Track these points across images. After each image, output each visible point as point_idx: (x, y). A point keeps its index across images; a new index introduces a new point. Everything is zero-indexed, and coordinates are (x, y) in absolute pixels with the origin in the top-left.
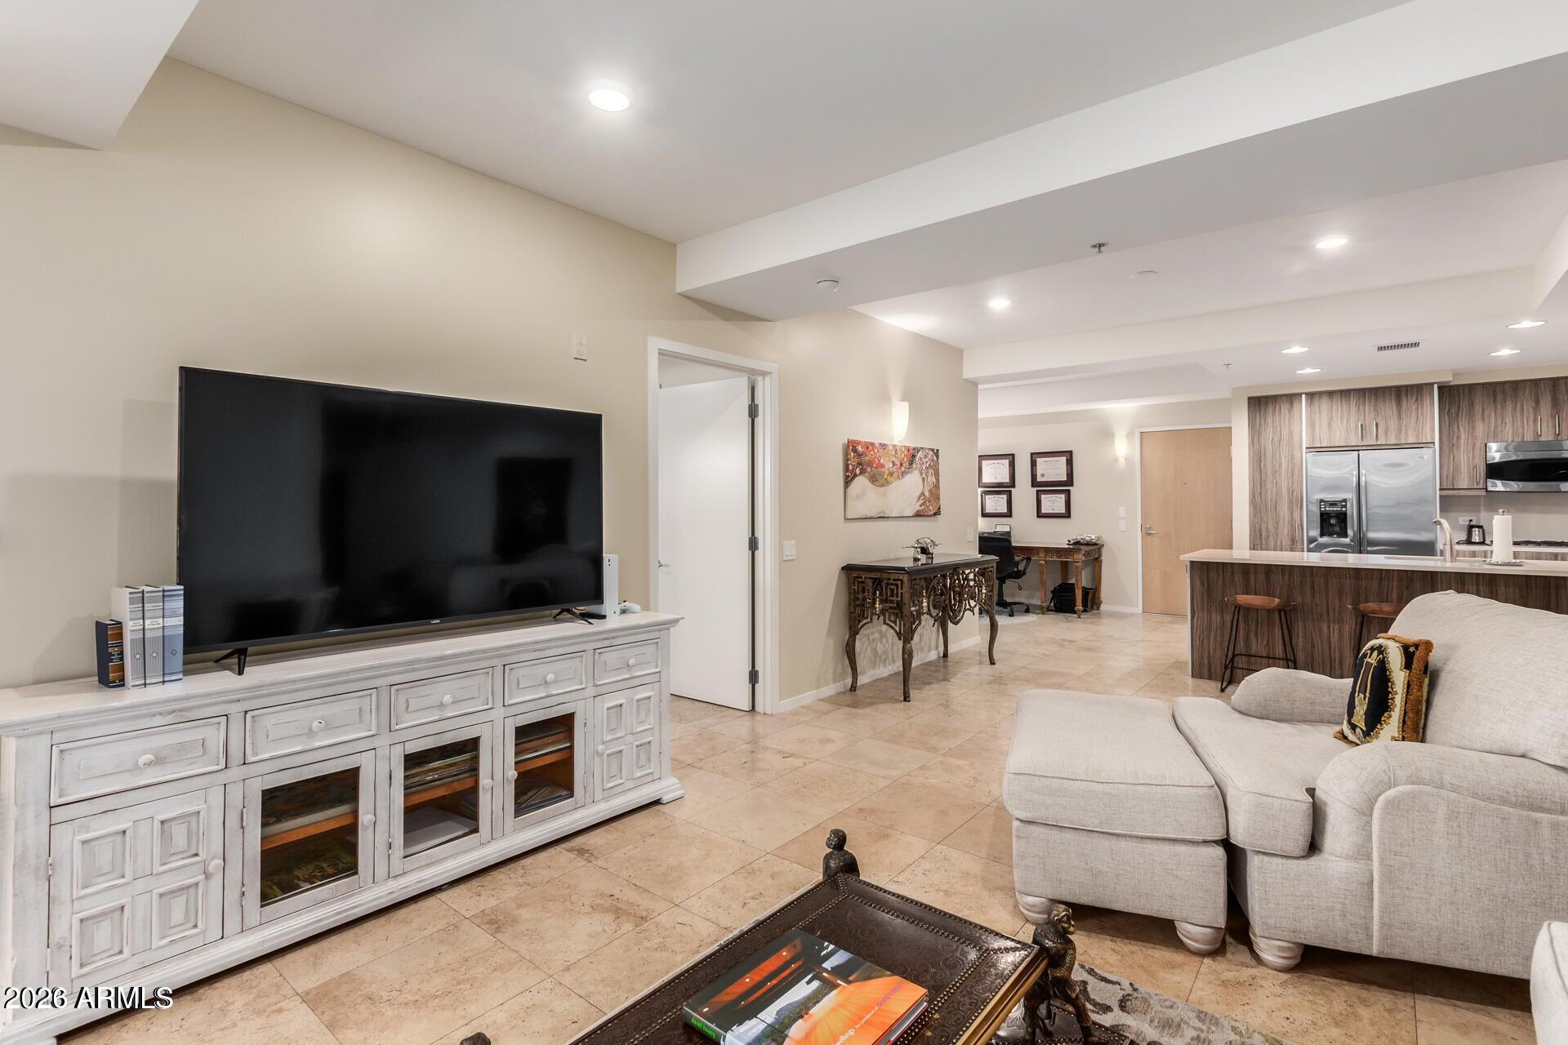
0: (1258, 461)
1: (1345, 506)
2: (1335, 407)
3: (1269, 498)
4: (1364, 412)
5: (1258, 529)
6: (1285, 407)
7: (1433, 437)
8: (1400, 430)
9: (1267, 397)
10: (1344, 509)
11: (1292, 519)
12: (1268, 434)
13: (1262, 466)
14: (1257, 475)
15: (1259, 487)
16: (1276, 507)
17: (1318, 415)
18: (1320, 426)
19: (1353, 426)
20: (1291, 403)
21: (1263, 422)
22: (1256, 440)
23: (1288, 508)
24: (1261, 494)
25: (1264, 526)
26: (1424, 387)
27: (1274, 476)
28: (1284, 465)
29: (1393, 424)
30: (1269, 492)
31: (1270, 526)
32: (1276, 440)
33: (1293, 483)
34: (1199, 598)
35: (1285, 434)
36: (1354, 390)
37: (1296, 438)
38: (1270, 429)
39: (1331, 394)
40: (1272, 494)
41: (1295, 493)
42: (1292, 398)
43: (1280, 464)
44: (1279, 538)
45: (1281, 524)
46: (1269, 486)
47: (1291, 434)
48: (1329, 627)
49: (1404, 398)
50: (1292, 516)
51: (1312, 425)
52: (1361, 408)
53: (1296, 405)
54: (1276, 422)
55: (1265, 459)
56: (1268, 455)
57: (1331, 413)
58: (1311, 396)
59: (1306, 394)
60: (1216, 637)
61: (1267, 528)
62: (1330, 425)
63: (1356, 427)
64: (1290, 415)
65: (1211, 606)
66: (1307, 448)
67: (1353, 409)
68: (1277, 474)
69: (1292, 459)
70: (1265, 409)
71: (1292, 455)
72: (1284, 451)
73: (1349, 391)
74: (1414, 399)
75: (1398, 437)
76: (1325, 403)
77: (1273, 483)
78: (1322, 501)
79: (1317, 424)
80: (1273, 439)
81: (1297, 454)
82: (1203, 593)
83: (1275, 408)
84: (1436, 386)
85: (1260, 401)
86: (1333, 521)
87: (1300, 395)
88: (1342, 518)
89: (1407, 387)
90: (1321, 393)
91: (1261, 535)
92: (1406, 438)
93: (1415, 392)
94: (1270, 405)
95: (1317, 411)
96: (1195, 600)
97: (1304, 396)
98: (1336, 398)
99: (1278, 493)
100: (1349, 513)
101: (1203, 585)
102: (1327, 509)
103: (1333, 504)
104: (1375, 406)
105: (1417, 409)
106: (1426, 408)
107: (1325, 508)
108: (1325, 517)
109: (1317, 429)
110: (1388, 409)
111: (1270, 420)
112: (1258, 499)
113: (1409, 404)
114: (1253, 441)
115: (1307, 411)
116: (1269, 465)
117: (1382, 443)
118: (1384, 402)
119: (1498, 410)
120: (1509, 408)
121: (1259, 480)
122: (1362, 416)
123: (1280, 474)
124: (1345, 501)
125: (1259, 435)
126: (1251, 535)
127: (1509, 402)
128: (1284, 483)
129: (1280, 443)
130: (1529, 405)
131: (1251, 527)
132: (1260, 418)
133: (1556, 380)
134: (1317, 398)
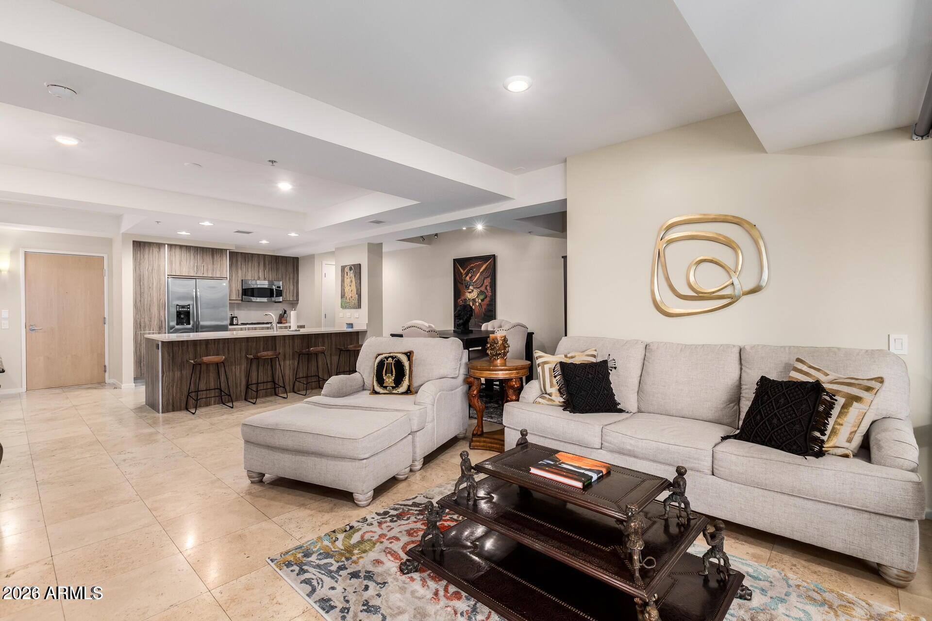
0: (139, 280)
1: (189, 308)
2: (183, 254)
3: (146, 303)
4: (198, 259)
5: (138, 321)
6: (156, 250)
7: (227, 275)
8: (213, 270)
9: (145, 243)
10: (188, 310)
12: (145, 265)
13: (142, 284)
14: (139, 289)
15: (139, 297)
16: (150, 309)
17: (174, 257)
19: (192, 265)
20: (159, 248)
21: (142, 257)
22: (137, 268)
23: (157, 309)
24: (140, 301)
25: (142, 320)
26: (224, 250)
27: (149, 291)
28: (155, 284)
29: (210, 267)
30: (146, 300)
31: (146, 320)
32: (150, 269)
33: (160, 295)
34: (167, 364)
35: (156, 266)
36: (192, 247)
37: (162, 268)
38: (146, 261)
39: (181, 247)
41: (161, 301)
42: (160, 245)
43: (153, 284)
44: (152, 327)
45: (153, 319)
46: (146, 296)
47: (159, 266)
48: (235, 368)
49: (215, 255)
50: (160, 314)
51: (171, 263)
52: (196, 255)
53: (162, 250)
54: (150, 257)
55: (143, 280)
56: (145, 277)
57: (181, 257)
58: (170, 246)
59: (168, 245)
60: (177, 385)
61: (144, 322)
62: (180, 263)
63: (194, 266)
64: (158, 256)
65: (174, 367)
66: (168, 275)
67: (192, 257)
68: (151, 289)
69: (160, 281)
70: (144, 250)
71: (160, 279)
72: (155, 276)
73: (190, 247)
74: (219, 256)
75: (212, 274)
76: (178, 251)
77: (148, 294)
78: (177, 305)
79: (174, 263)
80: (148, 268)
81: (162, 278)
82: (169, 360)
83: (150, 250)
84: (228, 251)
85: (140, 244)
86: (182, 316)
87: (164, 244)
88: (187, 314)
89: (216, 249)
90: (176, 245)
91: (140, 325)
92: (216, 275)
93: (220, 253)
94: (146, 247)
95: (174, 255)
96: (164, 366)
97: (166, 245)
98: (184, 249)
99: (151, 301)
100: (191, 312)
101: (169, 356)
103: (183, 307)
104: (202, 257)
105: (220, 261)
106: (224, 261)
107: (179, 309)
108: (179, 314)
109: (174, 265)
110: (208, 259)
111: (146, 256)
112: (139, 304)
113: (217, 258)
114: (135, 268)
115: (168, 254)
116: (146, 283)
117: (206, 276)
118: (207, 255)
119: (246, 266)
120: (250, 265)
121: (139, 292)
122: (196, 261)
123: (152, 289)
124: (189, 305)
125: (139, 265)
126: (134, 326)
127: (250, 263)
128: (155, 295)
129: (152, 271)
130: (256, 264)
131: (134, 321)
132: (140, 254)
133: (264, 256)
134: (173, 247)
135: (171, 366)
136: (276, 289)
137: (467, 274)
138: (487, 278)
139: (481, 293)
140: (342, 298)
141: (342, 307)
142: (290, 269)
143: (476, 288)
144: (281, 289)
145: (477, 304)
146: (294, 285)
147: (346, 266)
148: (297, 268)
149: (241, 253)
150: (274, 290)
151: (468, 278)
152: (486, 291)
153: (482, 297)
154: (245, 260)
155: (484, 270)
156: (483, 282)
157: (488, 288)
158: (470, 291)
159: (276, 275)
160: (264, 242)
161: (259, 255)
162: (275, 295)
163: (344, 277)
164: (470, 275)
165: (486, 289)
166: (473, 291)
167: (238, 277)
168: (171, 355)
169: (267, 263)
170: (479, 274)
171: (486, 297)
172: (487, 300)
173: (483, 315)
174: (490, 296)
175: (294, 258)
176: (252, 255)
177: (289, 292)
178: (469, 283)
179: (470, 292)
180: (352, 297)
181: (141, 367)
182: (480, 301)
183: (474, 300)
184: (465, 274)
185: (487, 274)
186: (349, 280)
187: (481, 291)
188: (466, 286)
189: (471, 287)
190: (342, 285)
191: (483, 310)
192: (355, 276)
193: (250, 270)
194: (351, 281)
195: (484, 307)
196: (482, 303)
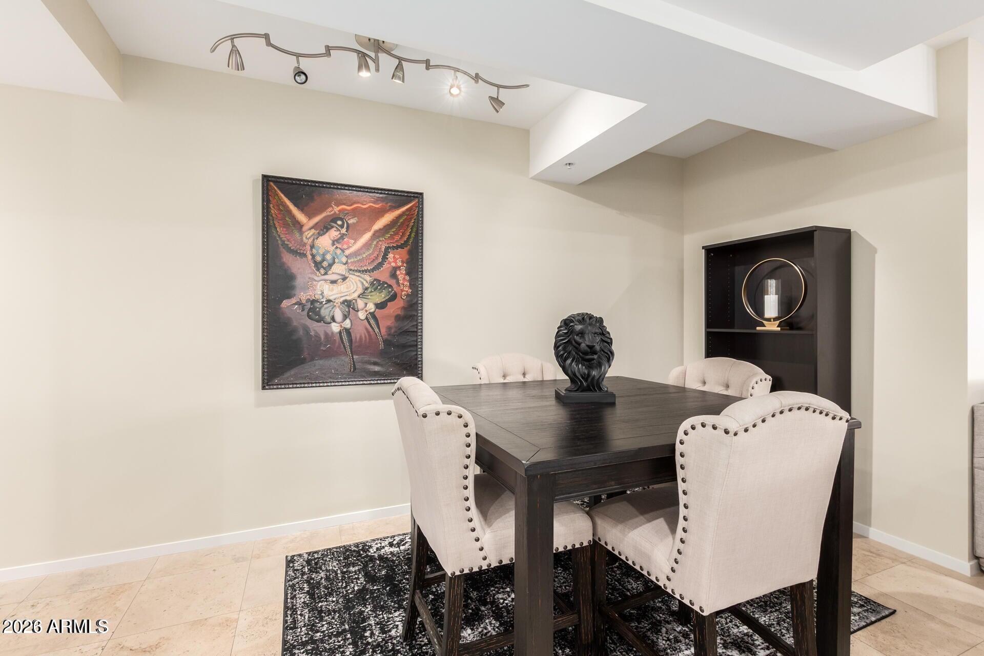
137: (323, 228)
138: (397, 247)
139: (378, 285)
143: (360, 271)
145: (362, 315)
151: (325, 242)
152: (392, 282)
153: (380, 297)
155: (387, 228)
156: (385, 257)
157: (401, 274)
158: (334, 277)
164: (334, 233)
165: (394, 275)
166: (344, 279)
170: (367, 236)
171: (393, 297)
172: (395, 308)
173: (382, 346)
174: (407, 295)
178: (329, 257)
179: (334, 282)
182: (371, 307)
183: (349, 306)
184: (314, 227)
185: (397, 238)
187: (378, 281)
188: (318, 265)
189: (339, 269)
191: (383, 330)
195: (384, 324)
196: (379, 313)
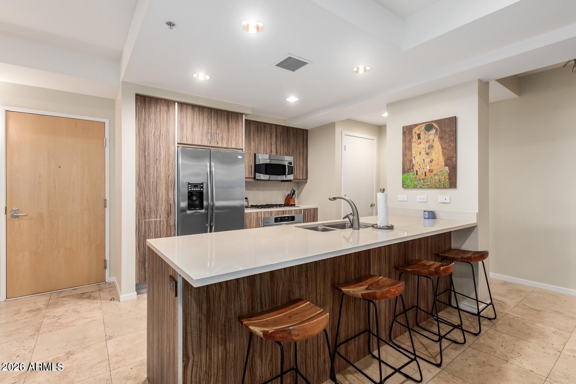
0: (143, 149)
1: (202, 187)
2: (195, 117)
3: (152, 180)
4: (211, 124)
5: (142, 206)
6: (164, 108)
7: (242, 146)
8: (228, 139)
9: (151, 98)
10: (202, 189)
11: (168, 197)
12: (151, 129)
13: (147, 154)
14: (143, 161)
15: (144, 172)
16: (156, 188)
17: (185, 119)
18: (187, 129)
19: (205, 132)
20: (168, 107)
21: (147, 117)
22: (141, 131)
23: (165, 189)
24: (145, 178)
25: (147, 204)
26: (239, 115)
27: (155, 163)
28: (162, 155)
29: (225, 135)
30: (152, 176)
31: (152, 204)
32: (157, 134)
33: (168, 169)
34: (195, 333)
35: (164, 130)
36: (205, 107)
37: (171, 134)
38: (152, 124)
39: (193, 106)
40: (153, 178)
41: (170, 177)
42: (169, 103)
43: (160, 154)
44: (159, 213)
45: (160, 201)
46: (151, 171)
47: (168, 131)
49: (230, 120)
50: (168, 195)
51: (181, 127)
52: (210, 120)
53: (171, 109)
54: (157, 118)
55: (149, 149)
56: (151, 145)
57: (193, 120)
58: (182, 105)
59: (179, 103)
61: (150, 206)
62: (192, 128)
63: (207, 133)
64: (167, 117)
65: (211, 338)
66: (178, 144)
67: (206, 121)
68: (158, 161)
69: (168, 151)
70: (149, 108)
71: (169, 148)
72: (163, 144)
73: (203, 108)
74: (235, 121)
75: (227, 143)
76: (189, 112)
77: (154, 168)
78: (189, 184)
79: (185, 127)
80: (155, 133)
81: (172, 148)
82: (200, 321)
83: (157, 108)
84: (244, 115)
85: (145, 99)
86: (194, 198)
87: (174, 102)
88: (200, 195)
90: (187, 104)
91: (145, 211)
92: (231, 145)
93: (235, 118)
94: (153, 104)
95: (185, 117)
96: (189, 338)
97: (176, 103)
98: (196, 109)
99: (158, 177)
100: (205, 191)
101: (201, 310)
102: (192, 189)
103: (196, 186)
104: (217, 121)
105: (236, 127)
106: (240, 128)
107: (191, 189)
108: (191, 194)
109: (185, 130)
110: (223, 124)
111: (152, 116)
112: (142, 181)
113: (232, 124)
114: (139, 132)
115: (178, 115)
116: (151, 153)
117: (221, 146)
118: (221, 120)
119: (259, 137)
120: (262, 136)
121: (143, 166)
122: (210, 126)
123: (160, 161)
124: (202, 184)
125: (144, 128)
126: (136, 212)
127: (262, 133)
128: (163, 169)
129: (160, 137)
130: (268, 136)
131: (136, 205)
132: (145, 113)
133: (276, 126)
134: (185, 107)
135: (204, 337)
136: (288, 166)
140: (404, 172)
141: (405, 186)
142: (300, 143)
144: (292, 165)
146: (303, 162)
147: (416, 125)
148: (306, 142)
149: (254, 121)
150: (287, 167)
154: (258, 130)
159: (288, 149)
160: (292, 99)
161: (271, 125)
162: (287, 173)
163: (410, 141)
167: (251, 149)
168: (205, 306)
169: (279, 135)
175: (303, 130)
176: (265, 124)
177: (299, 169)
180: (431, 171)
181: (145, 269)
186: (424, 145)
190: (404, 155)
192: (441, 138)
193: (262, 142)
194: (431, 147)
